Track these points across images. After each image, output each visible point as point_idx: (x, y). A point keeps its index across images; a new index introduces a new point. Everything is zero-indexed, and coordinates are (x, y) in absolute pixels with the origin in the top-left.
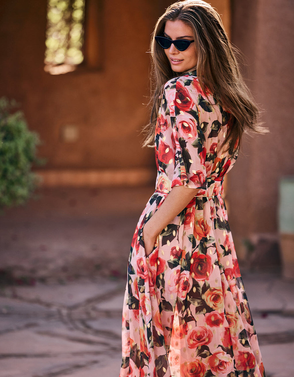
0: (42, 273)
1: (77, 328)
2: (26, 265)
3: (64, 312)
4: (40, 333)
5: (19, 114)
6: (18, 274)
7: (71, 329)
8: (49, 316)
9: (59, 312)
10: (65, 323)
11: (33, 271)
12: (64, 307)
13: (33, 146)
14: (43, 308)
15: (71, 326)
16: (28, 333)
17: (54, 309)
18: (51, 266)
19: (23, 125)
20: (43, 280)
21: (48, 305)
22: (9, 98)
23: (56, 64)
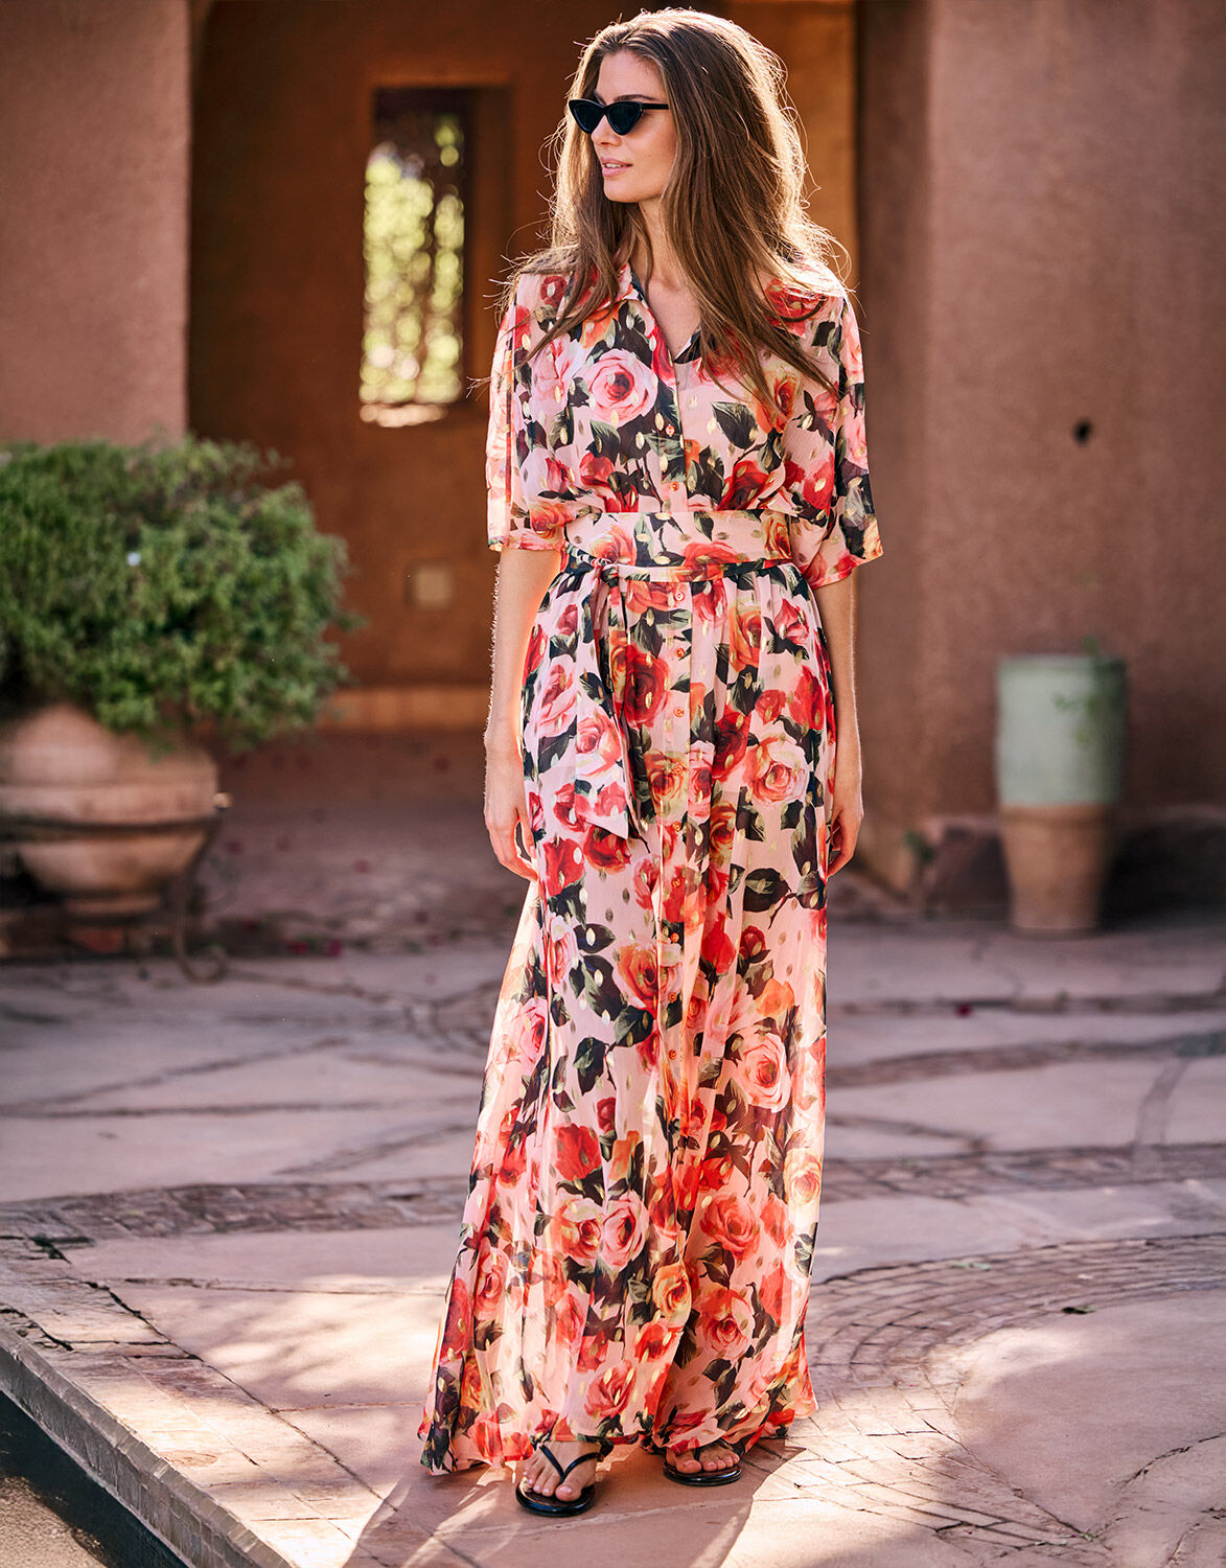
0: (361, 927)
1: (455, 1047)
2: (317, 908)
3: (421, 1012)
4: (356, 1058)
5: (293, 489)
6: (293, 930)
7: (439, 1050)
8: (380, 1023)
9: (407, 1013)
10: (421, 1036)
11: (335, 924)
12: (418, 1000)
13: (329, 575)
14: (364, 1006)
15: (439, 1041)
16: (327, 1058)
17: (393, 1007)
18: (385, 910)
19: (304, 518)
20: (363, 944)
21: (380, 999)
22: (261, 447)
23: (391, 401)
